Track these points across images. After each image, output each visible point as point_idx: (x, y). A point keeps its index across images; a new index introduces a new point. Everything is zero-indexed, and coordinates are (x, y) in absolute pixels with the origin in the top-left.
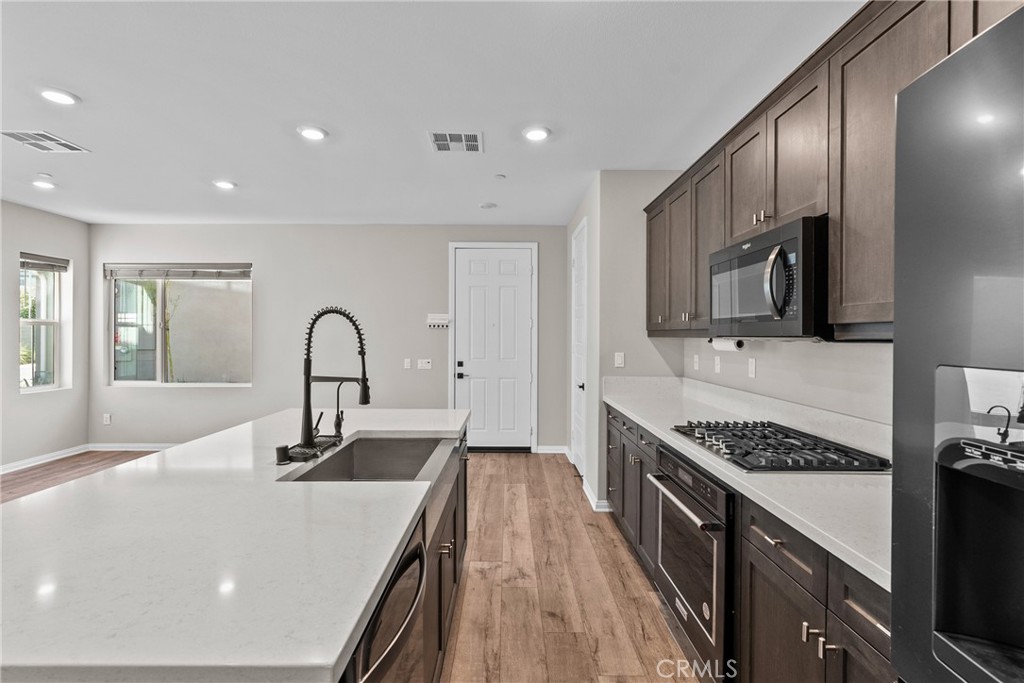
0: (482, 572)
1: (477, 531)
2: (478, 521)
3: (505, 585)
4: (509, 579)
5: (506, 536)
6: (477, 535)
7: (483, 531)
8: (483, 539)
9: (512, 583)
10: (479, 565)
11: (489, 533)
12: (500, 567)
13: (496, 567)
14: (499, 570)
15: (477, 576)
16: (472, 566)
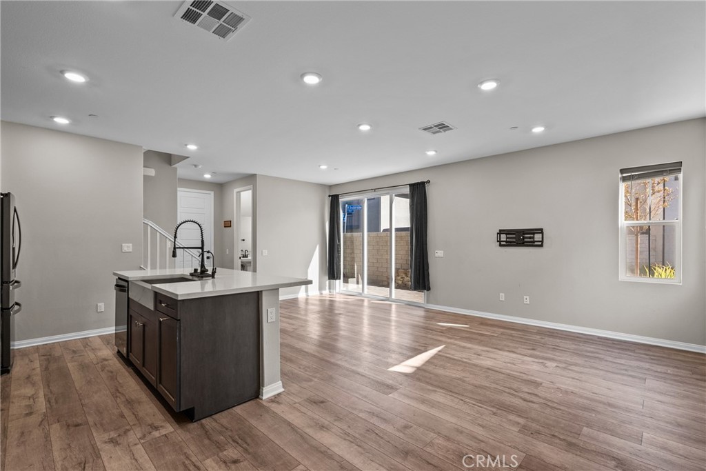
0: (155, 427)
1: (198, 464)
3: (127, 428)
6: (194, 459)
7: (191, 467)
9: (121, 432)
10: (163, 431)
11: (180, 468)
15: (158, 423)
16: (169, 428)
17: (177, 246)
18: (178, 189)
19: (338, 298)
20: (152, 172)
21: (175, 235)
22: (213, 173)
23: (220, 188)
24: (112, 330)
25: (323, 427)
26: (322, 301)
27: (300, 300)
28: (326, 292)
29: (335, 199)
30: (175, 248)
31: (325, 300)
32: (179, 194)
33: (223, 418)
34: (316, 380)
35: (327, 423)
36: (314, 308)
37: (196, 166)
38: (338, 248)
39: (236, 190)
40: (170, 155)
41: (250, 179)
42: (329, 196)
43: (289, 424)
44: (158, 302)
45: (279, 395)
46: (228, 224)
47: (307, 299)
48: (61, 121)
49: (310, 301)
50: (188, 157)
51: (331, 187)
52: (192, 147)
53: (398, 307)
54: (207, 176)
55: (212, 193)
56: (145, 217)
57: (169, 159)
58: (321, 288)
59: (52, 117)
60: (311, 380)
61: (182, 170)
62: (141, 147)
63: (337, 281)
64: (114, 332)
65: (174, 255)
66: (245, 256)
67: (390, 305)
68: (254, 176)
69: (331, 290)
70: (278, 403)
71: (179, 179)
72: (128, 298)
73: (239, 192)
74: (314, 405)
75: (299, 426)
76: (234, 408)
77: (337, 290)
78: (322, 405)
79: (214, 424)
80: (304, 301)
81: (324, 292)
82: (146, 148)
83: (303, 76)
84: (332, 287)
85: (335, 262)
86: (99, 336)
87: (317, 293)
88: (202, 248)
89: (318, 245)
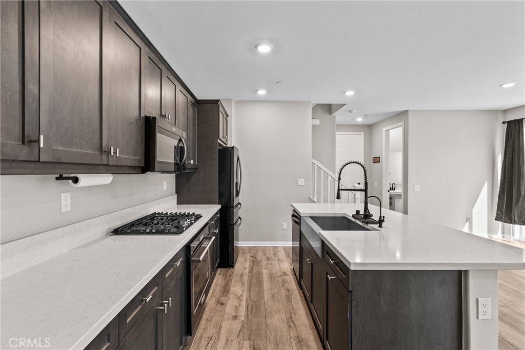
17: (340, 188)
18: (337, 133)
20: (317, 122)
21: (340, 176)
22: (365, 116)
23: (370, 128)
24: (289, 244)
28: (499, 237)
29: (514, 126)
30: (339, 190)
32: (337, 137)
37: (350, 111)
39: (384, 129)
40: (330, 105)
41: (400, 116)
42: (504, 123)
44: (325, 252)
46: (377, 160)
48: (262, 92)
50: (345, 104)
51: (506, 111)
52: (350, 93)
54: (359, 120)
55: (363, 134)
56: (313, 157)
57: (329, 109)
59: (256, 91)
61: (340, 117)
62: (310, 102)
64: (291, 246)
65: (338, 197)
66: (392, 189)
68: (406, 112)
69: (507, 236)
71: (337, 125)
72: (300, 231)
73: (388, 130)
77: (516, 236)
81: (495, 236)
82: (315, 102)
84: (507, 232)
86: (283, 247)
87: (486, 236)
88: (365, 191)
89: (487, 182)
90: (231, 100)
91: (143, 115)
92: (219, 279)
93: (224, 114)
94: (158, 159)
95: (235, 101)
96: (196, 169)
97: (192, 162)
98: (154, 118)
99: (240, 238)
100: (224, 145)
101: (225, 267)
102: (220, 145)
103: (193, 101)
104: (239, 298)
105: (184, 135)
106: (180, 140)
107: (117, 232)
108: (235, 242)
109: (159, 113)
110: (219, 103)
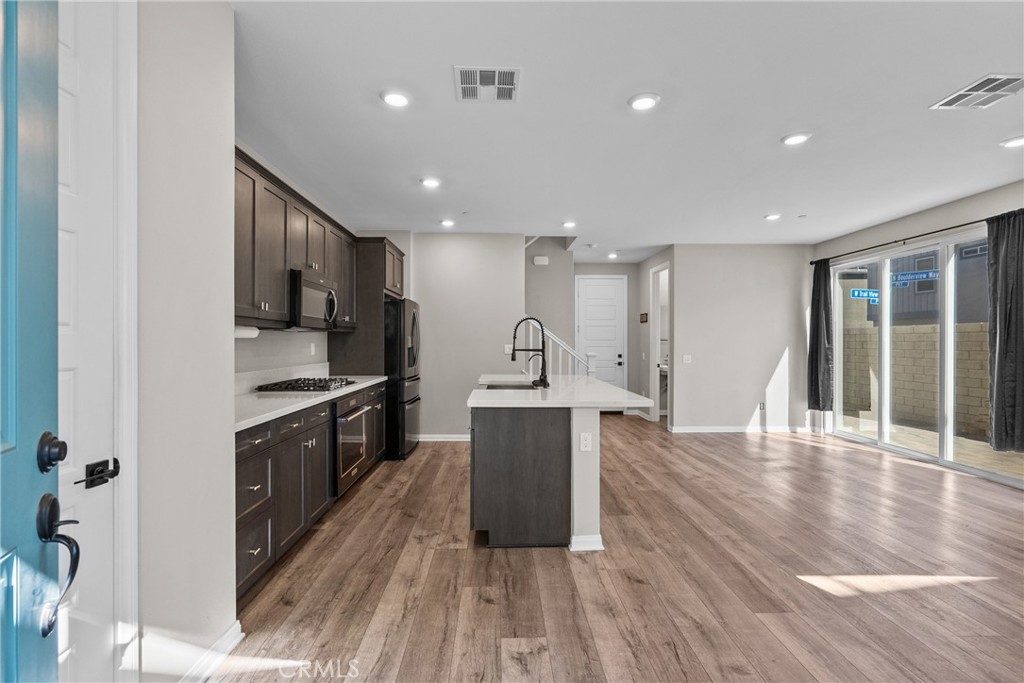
0: (456, 540)
1: (459, 587)
2: (457, 607)
3: (438, 531)
4: (433, 535)
5: (422, 580)
6: (460, 581)
7: (451, 588)
8: (453, 575)
9: (431, 533)
10: (458, 546)
11: (444, 584)
12: (439, 545)
13: (443, 543)
14: (440, 542)
15: (460, 537)
16: (465, 545)
17: (516, 348)
19: (829, 445)
20: (545, 261)
22: (618, 251)
23: (635, 269)
25: (611, 610)
26: (797, 447)
27: (749, 438)
28: (805, 431)
29: (822, 269)
30: (514, 350)
31: (802, 445)
33: (515, 555)
34: (659, 551)
35: (620, 607)
36: (780, 456)
37: (590, 245)
38: (827, 356)
39: (652, 271)
40: (565, 238)
41: (666, 252)
42: (811, 263)
43: (574, 589)
45: (594, 552)
46: (644, 318)
47: (764, 438)
48: (448, 224)
49: (769, 443)
50: (575, 237)
51: (815, 246)
52: (570, 224)
53: (961, 482)
54: (613, 256)
55: (625, 277)
57: (564, 243)
58: (793, 422)
59: (441, 222)
60: (651, 549)
62: (522, 234)
63: (829, 414)
65: (513, 359)
67: (941, 475)
68: (671, 247)
69: (816, 428)
70: (584, 561)
73: (657, 273)
74: (626, 580)
75: (582, 596)
76: (533, 549)
77: (829, 429)
78: (636, 584)
79: (503, 557)
80: (757, 440)
81: (799, 430)
83: (630, 102)
84: (817, 423)
85: (820, 378)
87: (786, 429)
89: (787, 349)
90: (409, 232)
91: (288, 268)
92: (383, 469)
93: (395, 253)
94: (304, 314)
95: (414, 234)
96: (354, 328)
97: (347, 319)
98: (300, 271)
99: (421, 429)
100: (398, 297)
101: (394, 459)
102: (387, 296)
103: (350, 240)
104: (403, 484)
105: (335, 285)
106: (330, 293)
107: (261, 389)
108: (406, 435)
109: (305, 261)
110: (385, 241)
